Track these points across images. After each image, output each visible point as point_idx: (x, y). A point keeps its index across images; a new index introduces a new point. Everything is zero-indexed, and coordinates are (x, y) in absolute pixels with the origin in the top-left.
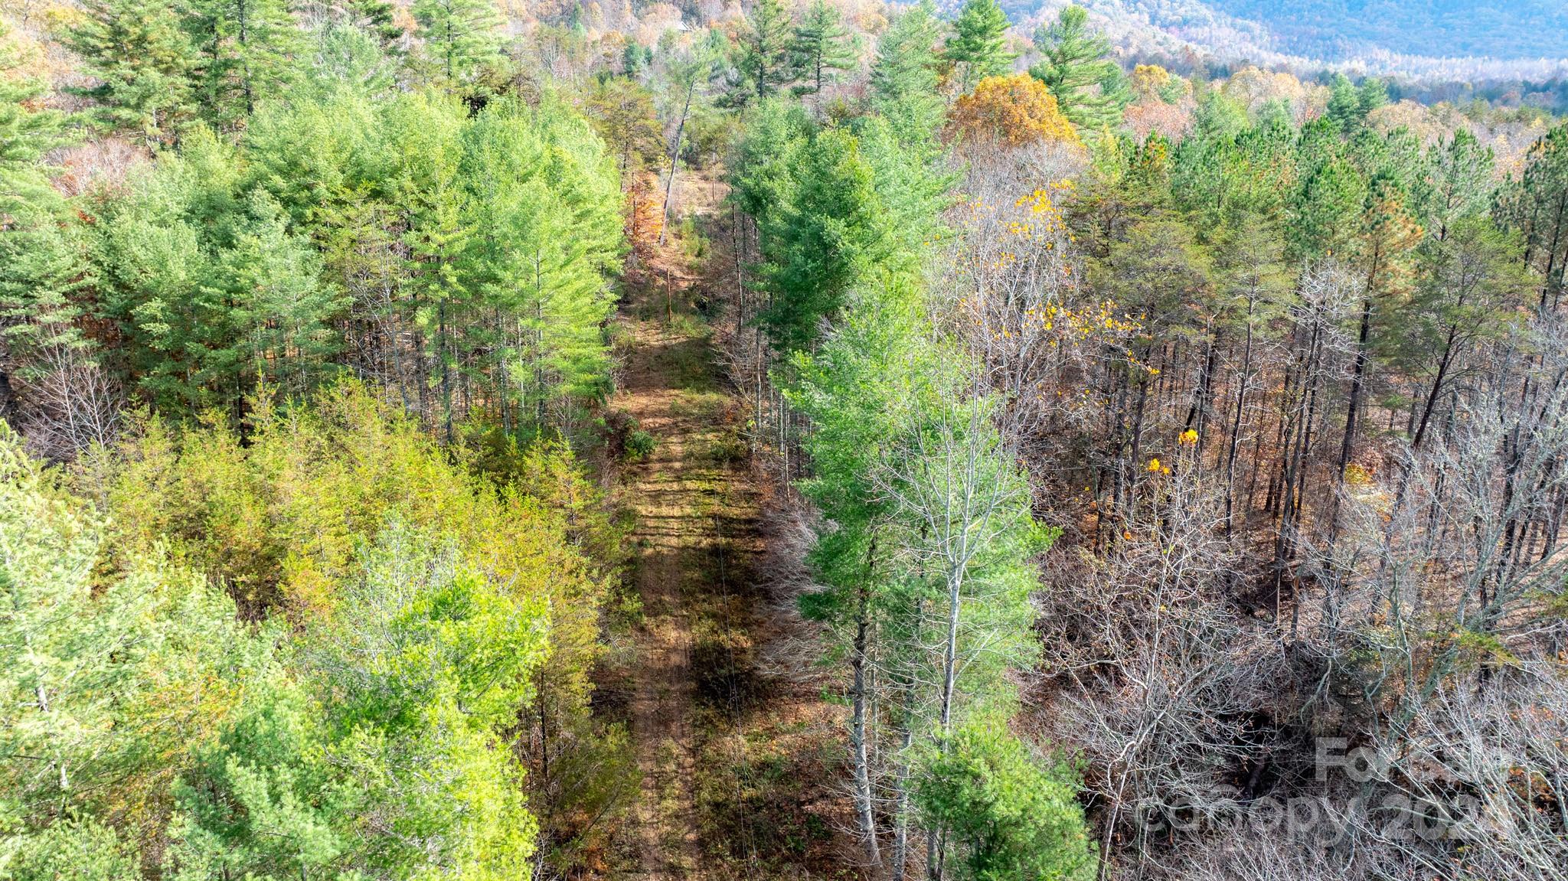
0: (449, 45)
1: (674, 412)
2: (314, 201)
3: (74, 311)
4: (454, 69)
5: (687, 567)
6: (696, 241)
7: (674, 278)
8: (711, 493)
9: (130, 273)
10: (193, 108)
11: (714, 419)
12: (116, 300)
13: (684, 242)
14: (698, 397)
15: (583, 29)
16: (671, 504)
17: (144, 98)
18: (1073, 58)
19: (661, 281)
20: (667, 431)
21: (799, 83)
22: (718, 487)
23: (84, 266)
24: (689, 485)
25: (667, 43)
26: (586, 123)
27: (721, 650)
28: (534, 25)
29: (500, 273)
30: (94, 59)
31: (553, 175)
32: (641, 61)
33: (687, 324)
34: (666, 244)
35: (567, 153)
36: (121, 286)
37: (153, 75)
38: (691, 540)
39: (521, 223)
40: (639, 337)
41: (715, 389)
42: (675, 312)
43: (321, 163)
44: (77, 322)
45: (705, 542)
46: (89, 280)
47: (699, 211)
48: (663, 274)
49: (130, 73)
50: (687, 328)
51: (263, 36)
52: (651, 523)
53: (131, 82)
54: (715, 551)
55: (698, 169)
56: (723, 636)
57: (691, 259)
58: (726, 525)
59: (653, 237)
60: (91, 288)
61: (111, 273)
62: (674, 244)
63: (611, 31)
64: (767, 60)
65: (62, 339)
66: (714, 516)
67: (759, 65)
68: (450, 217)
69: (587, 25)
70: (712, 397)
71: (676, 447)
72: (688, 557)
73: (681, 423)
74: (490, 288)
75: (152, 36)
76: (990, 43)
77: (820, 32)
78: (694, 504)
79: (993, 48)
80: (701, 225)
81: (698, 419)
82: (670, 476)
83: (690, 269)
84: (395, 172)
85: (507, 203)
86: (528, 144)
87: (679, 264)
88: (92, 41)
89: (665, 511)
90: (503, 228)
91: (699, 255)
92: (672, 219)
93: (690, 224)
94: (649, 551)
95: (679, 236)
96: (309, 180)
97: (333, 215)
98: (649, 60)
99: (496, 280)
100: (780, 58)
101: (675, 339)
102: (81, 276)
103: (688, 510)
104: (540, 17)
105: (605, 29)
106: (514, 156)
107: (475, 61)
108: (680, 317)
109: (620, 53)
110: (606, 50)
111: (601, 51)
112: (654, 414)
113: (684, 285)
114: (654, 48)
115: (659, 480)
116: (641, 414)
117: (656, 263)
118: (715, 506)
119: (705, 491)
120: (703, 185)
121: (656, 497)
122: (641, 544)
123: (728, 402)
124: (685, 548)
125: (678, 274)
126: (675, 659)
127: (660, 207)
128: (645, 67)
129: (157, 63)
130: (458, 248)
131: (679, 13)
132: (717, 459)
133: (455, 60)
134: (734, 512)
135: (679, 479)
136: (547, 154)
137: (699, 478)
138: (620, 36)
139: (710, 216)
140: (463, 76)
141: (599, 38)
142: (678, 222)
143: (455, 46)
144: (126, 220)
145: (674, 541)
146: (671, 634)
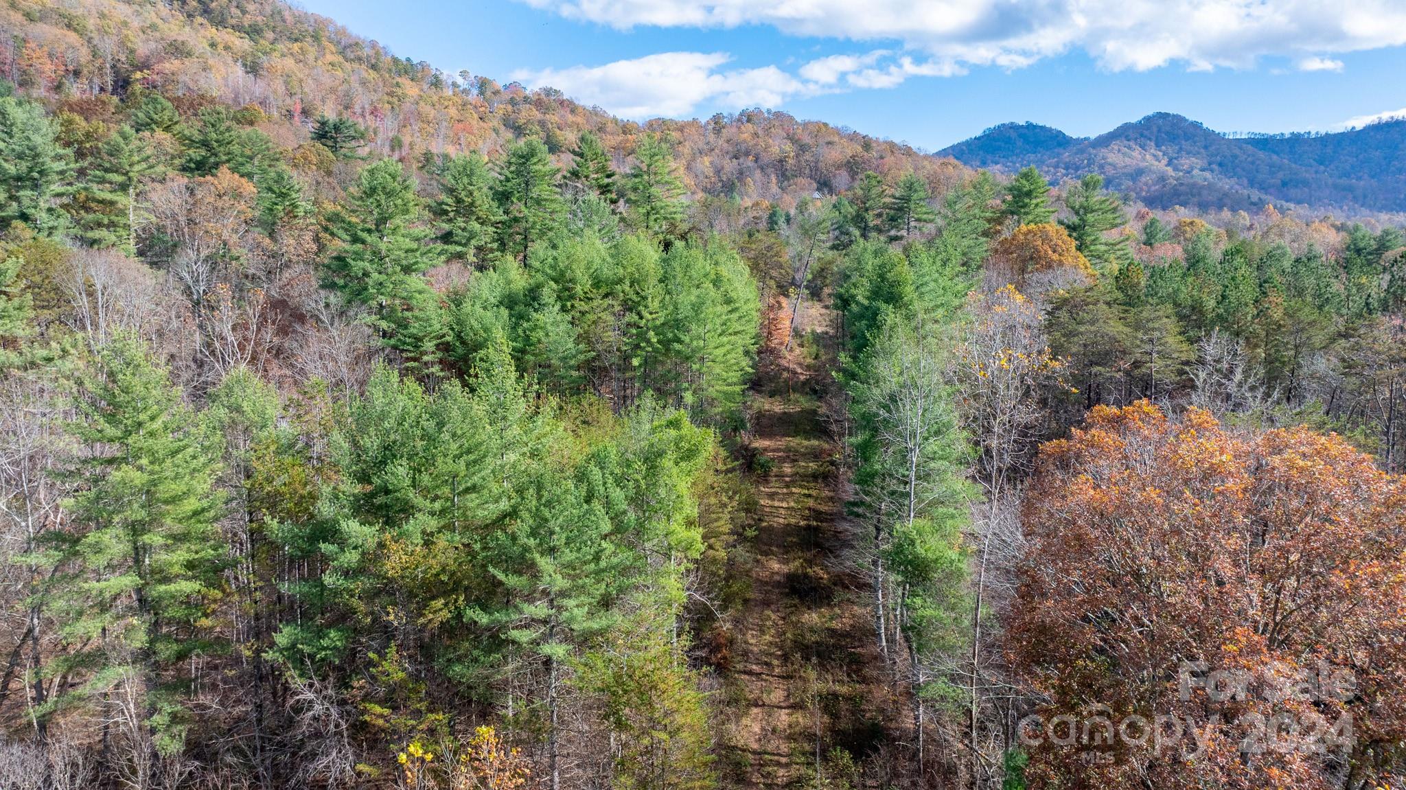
0: (649, 208)
1: (788, 450)
2: (572, 297)
3: (439, 355)
4: (651, 223)
5: (789, 535)
6: (814, 349)
7: (795, 373)
8: (809, 496)
9: (469, 336)
10: (495, 245)
11: (815, 455)
12: (460, 350)
13: (805, 350)
14: (806, 443)
15: (738, 198)
16: (782, 500)
17: (469, 239)
18: (1093, 211)
19: (785, 375)
20: (782, 460)
21: (893, 233)
22: (814, 493)
23: (446, 330)
24: (794, 490)
25: (802, 208)
26: (737, 257)
27: (806, 576)
28: (700, 195)
29: (683, 337)
30: (444, 217)
31: (717, 283)
32: (781, 221)
33: (802, 399)
34: (791, 350)
35: (724, 271)
36: (463, 343)
37: (476, 226)
38: (793, 521)
39: (697, 308)
40: (767, 407)
41: (818, 438)
42: (794, 391)
43: (578, 273)
44: (441, 361)
45: (802, 523)
46: (448, 339)
47: (819, 330)
48: (787, 369)
49: (463, 225)
50: (799, 403)
51: (538, 202)
52: (767, 510)
53: (464, 230)
54: (808, 527)
55: (820, 300)
56: (809, 570)
57: (809, 361)
58: (817, 514)
59: (782, 344)
60: (448, 343)
61: (459, 336)
62: (798, 351)
63: (759, 199)
64: (870, 216)
65: (432, 370)
66: (809, 509)
67: (863, 219)
68: (654, 305)
69: (741, 196)
70: (815, 442)
71: (787, 469)
72: (788, 530)
73: (792, 456)
74: (677, 346)
75: (478, 203)
76: (1034, 201)
77: (910, 196)
78: (797, 502)
79: (1037, 205)
80: (818, 339)
81: (804, 455)
82: (782, 485)
83: (808, 367)
84: (620, 281)
85: (687, 299)
86: (701, 265)
87: (800, 364)
88: (445, 207)
89: (776, 504)
90: (685, 311)
91: (816, 358)
92: (797, 333)
93: (811, 337)
94: (764, 524)
95: (801, 345)
96: (570, 285)
97: (583, 306)
98: (788, 220)
99: (680, 341)
100: (879, 215)
101: (793, 409)
102: (444, 336)
103: (792, 504)
104: (705, 190)
105: (755, 198)
106: (693, 272)
107: (665, 218)
108: (797, 395)
109: (766, 216)
110: (755, 214)
111: (751, 214)
112: (774, 451)
113: (802, 378)
114: (793, 212)
115: (774, 486)
116: (765, 450)
117: (784, 363)
118: (811, 503)
119: (805, 495)
120: (824, 311)
121: (771, 496)
122: (760, 520)
123: (826, 446)
124: (788, 525)
125: (799, 371)
126: (777, 578)
127: (788, 323)
128: (784, 226)
129: (478, 218)
130: (658, 323)
131: (815, 185)
132: (815, 477)
133: (653, 217)
134: (823, 508)
135: (787, 486)
136: (713, 272)
137: (801, 487)
138: (766, 203)
139: (827, 333)
140: (657, 228)
141: (750, 204)
142: (802, 336)
143: (653, 209)
144: (467, 307)
145: (781, 521)
146: (776, 566)
